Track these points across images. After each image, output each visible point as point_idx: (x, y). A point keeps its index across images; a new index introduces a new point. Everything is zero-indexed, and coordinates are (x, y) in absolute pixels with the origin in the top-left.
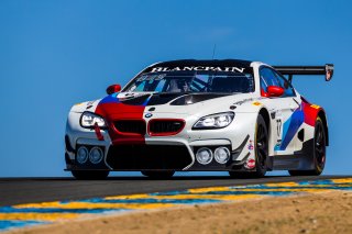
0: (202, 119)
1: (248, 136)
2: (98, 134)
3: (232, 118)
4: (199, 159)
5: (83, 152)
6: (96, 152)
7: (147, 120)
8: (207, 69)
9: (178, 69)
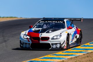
0: (54, 37)
1: (65, 41)
2: (28, 40)
3: (61, 36)
4: (53, 46)
5: (24, 44)
6: (28, 45)
7: (40, 37)
8: (54, 22)
9: (46, 22)
